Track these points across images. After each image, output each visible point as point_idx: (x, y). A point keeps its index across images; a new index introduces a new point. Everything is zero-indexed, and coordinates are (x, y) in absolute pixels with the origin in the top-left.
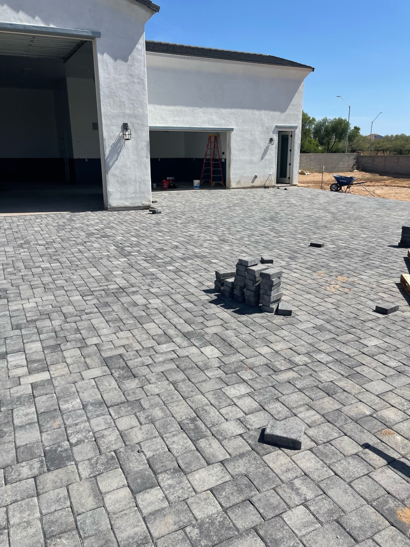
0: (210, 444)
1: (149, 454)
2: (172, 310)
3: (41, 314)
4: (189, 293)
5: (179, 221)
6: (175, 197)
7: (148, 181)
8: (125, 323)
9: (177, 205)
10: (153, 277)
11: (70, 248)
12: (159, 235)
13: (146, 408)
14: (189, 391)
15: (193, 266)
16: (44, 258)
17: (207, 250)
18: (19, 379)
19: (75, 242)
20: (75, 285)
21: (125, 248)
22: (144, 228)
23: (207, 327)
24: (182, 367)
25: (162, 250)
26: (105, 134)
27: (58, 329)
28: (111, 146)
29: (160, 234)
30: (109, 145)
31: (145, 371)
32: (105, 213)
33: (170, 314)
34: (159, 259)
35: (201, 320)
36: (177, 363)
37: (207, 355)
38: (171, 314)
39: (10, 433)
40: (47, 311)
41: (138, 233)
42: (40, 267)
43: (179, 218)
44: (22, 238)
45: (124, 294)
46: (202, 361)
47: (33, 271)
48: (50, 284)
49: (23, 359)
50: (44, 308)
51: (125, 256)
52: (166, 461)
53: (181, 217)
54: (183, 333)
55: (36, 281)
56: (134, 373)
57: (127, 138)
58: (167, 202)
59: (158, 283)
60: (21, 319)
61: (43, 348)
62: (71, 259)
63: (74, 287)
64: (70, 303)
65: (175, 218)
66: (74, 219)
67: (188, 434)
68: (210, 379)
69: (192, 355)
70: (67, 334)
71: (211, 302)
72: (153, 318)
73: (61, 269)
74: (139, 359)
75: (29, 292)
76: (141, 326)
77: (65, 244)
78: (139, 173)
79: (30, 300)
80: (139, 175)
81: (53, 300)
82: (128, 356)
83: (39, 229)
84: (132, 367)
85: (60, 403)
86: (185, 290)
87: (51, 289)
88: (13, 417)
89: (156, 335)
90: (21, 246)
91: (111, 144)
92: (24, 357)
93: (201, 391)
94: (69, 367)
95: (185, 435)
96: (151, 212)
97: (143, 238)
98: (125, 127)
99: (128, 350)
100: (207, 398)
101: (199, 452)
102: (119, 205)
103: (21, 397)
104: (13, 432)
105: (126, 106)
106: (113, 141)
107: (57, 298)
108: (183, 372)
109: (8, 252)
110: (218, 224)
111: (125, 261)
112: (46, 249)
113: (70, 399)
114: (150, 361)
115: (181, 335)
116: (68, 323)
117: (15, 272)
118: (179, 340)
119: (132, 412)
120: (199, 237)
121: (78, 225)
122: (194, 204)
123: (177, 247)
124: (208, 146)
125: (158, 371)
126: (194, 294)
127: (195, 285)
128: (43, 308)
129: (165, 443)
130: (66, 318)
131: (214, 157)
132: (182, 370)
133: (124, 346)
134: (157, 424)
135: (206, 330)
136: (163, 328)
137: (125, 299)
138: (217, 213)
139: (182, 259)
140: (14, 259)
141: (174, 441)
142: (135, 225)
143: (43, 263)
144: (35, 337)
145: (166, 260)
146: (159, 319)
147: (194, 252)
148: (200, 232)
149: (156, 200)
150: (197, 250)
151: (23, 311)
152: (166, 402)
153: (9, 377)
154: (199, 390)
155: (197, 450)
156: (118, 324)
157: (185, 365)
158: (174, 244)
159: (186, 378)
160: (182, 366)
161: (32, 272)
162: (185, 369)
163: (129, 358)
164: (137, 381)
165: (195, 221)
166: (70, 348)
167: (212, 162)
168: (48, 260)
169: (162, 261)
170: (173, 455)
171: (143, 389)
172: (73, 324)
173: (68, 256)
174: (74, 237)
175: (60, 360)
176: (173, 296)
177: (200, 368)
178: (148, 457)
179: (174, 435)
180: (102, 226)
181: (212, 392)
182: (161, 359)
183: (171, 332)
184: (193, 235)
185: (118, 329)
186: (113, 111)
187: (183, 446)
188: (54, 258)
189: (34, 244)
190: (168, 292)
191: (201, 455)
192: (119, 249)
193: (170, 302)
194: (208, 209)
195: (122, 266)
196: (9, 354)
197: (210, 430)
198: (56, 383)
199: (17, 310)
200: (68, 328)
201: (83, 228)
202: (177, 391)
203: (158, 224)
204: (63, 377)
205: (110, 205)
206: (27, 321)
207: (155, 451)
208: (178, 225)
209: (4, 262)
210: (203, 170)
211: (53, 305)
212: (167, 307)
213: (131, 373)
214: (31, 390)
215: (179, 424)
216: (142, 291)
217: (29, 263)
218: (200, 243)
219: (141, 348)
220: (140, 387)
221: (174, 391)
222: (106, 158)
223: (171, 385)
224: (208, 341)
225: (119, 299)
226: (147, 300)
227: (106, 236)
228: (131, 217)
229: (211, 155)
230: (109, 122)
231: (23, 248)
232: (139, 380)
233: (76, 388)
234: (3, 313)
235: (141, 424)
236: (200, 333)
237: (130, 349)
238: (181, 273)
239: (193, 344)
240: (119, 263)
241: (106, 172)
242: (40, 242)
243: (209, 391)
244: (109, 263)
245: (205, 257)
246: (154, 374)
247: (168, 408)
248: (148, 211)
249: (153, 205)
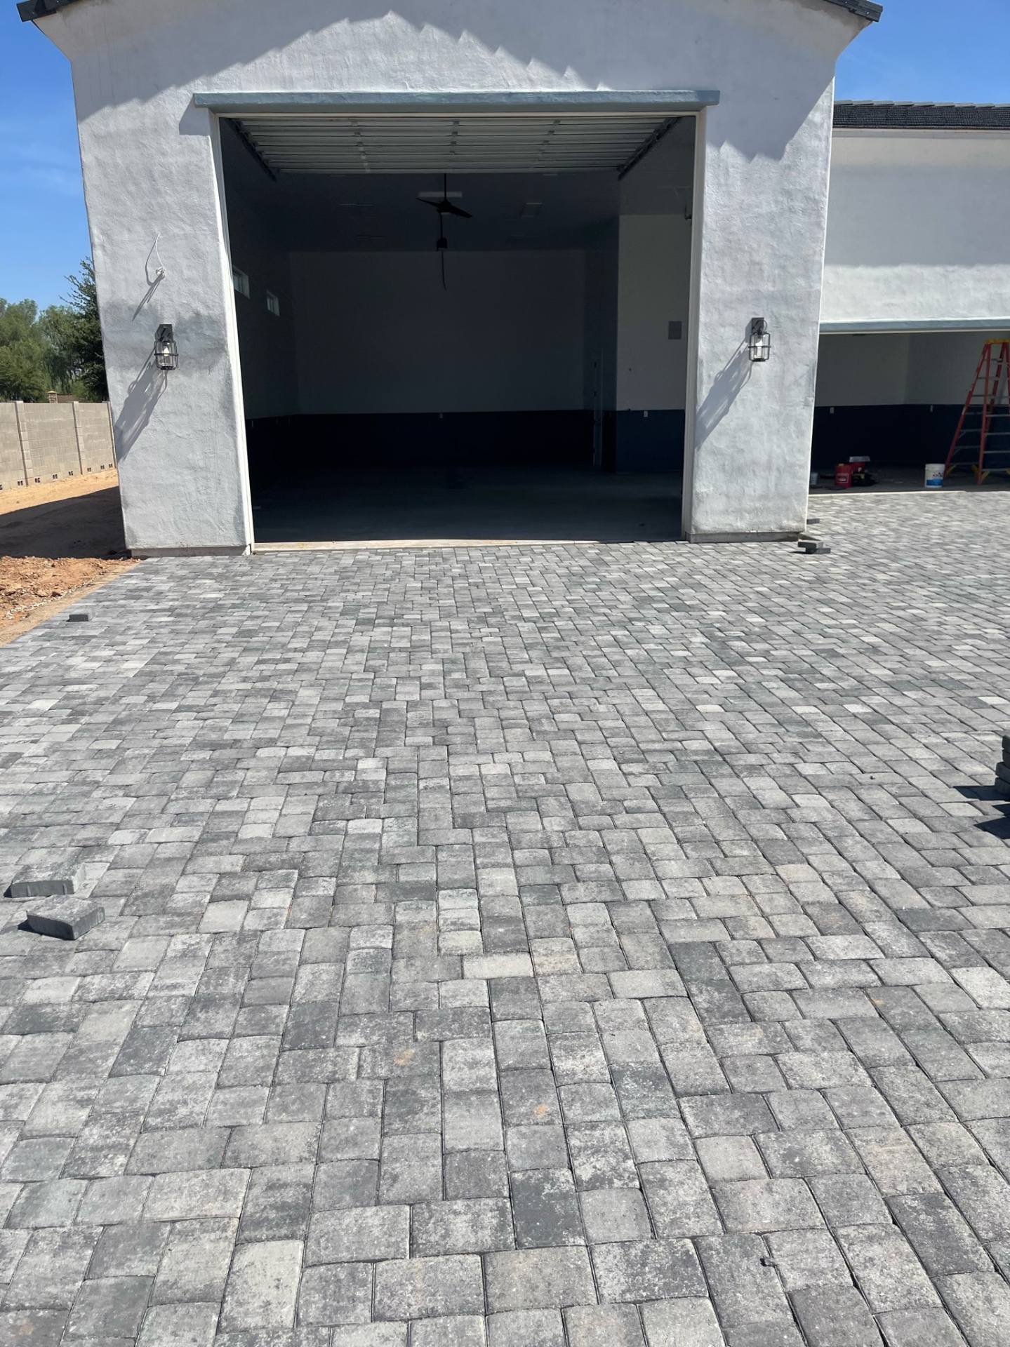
0: (988, 1300)
1: (796, 1280)
2: (862, 836)
3: (518, 797)
4: (913, 790)
5: (880, 576)
6: (870, 509)
7: (801, 466)
8: (727, 852)
9: (875, 532)
10: (806, 730)
11: (594, 633)
12: (824, 614)
13: (786, 1125)
14: (918, 1101)
15: (925, 710)
16: (534, 654)
17: (967, 666)
18: (462, 961)
19: (605, 618)
20: (601, 729)
21: (730, 643)
22: (783, 590)
23: (973, 904)
24: (893, 1017)
25: (833, 656)
26: (703, 348)
27: (556, 841)
28: (716, 379)
29: (826, 610)
30: (709, 376)
31: (781, 1006)
32: (683, 548)
33: (854, 846)
34: (822, 681)
35: (952, 878)
36: (879, 1002)
37: (975, 996)
38: (859, 846)
39: (433, 1105)
40: (533, 790)
41: (766, 604)
42: (522, 674)
43: (882, 568)
44: (490, 599)
45: (726, 770)
46: (958, 1013)
47: (507, 684)
48: (544, 721)
49: (471, 907)
50: (527, 782)
51: (730, 665)
52: (846, 1318)
53: (885, 565)
54: (895, 912)
55: (512, 711)
56: (750, 1007)
57: (759, 355)
58: (848, 522)
59: (820, 749)
60: (475, 803)
61: (519, 887)
62: (594, 660)
63: (598, 736)
64: (589, 776)
65: (869, 566)
66: (607, 558)
67: (916, 1245)
68: (987, 1076)
69: (924, 987)
70: (579, 859)
71: (985, 827)
72: (805, 851)
73: (569, 684)
74: (766, 968)
75: (495, 737)
76: (771, 870)
77: (582, 622)
78: (779, 446)
79: (497, 757)
80: (779, 451)
81: (548, 762)
82: (734, 951)
83: (526, 580)
84: (746, 987)
85: (555, 1052)
86: (898, 779)
87: (545, 732)
88: (441, 1063)
89: (813, 904)
90: (484, 620)
91: (714, 374)
92: (476, 905)
93: (957, 1109)
94: (581, 952)
95: (906, 1248)
96: (804, 550)
97: (781, 619)
98: (757, 328)
99: (737, 935)
100: (977, 1140)
101: (953, 1317)
102: (721, 527)
103: (462, 1013)
104: (439, 1106)
105: (766, 274)
106: (721, 366)
107: (558, 759)
108: (898, 1035)
109: (457, 631)
110: (1000, 590)
111: (729, 678)
112: (540, 630)
113: (579, 1047)
114: (799, 982)
115: (888, 915)
116: (580, 828)
117: (468, 682)
118: (882, 930)
119: (744, 1126)
120: (940, 624)
121: (615, 575)
122: (925, 531)
123: (875, 649)
124: (979, 370)
125: (820, 1015)
126: (929, 793)
127: (930, 768)
128: (524, 780)
129: (844, 1255)
130: (576, 816)
131: (993, 401)
132: (893, 1029)
133: (723, 920)
134: (820, 1185)
135: (970, 912)
136: (835, 884)
137: (725, 785)
138: (998, 559)
139: (889, 685)
140: (467, 649)
141: (871, 1259)
142: (759, 581)
143: (530, 666)
144: (502, 856)
145: (845, 684)
146: (822, 855)
147: (926, 668)
148: (945, 612)
149: (817, 516)
150: (934, 663)
151: (479, 781)
152: (845, 1121)
153: (439, 950)
154: (952, 1108)
155: (946, 1306)
156: (710, 854)
157: (903, 1014)
158: (866, 639)
159: (908, 1056)
160: (895, 1013)
161: (505, 687)
162: (906, 1028)
163: (737, 959)
164: (758, 1032)
165: (928, 579)
166: (585, 900)
167: (986, 415)
168: (541, 659)
169: (831, 686)
170: (869, 1303)
171: (776, 1061)
172: (594, 835)
173: (590, 653)
174: (606, 606)
175: (558, 929)
176: (864, 794)
177: (951, 1034)
178: (790, 1286)
179: (870, 1239)
180: (673, 580)
181: (994, 1122)
182: (829, 980)
183: (860, 901)
184: (923, 619)
185: (709, 867)
186: (728, 289)
187: (899, 1281)
188: (555, 654)
189: (513, 617)
190: (848, 778)
191: (959, 1328)
192: (714, 644)
193: (854, 809)
194: (966, 545)
195: (722, 690)
196: (444, 889)
197: (986, 1249)
198: (546, 992)
199: (467, 778)
200: (582, 843)
201: (627, 583)
202: (881, 1093)
203: (820, 581)
204: (564, 978)
205: (696, 529)
206: (488, 810)
207: (813, 1273)
208: (876, 586)
209: (446, 656)
210: (956, 437)
211: (548, 776)
212: (845, 823)
213: (741, 1006)
214: (487, 999)
215: (887, 1203)
216: (774, 766)
217: (500, 664)
218: (944, 643)
219: (773, 936)
220: (767, 1055)
221: (870, 1092)
222: (698, 408)
223: (861, 1070)
224: (978, 952)
225: (713, 781)
226: (789, 795)
227: (681, 607)
228: (748, 560)
229: (985, 395)
230: (716, 317)
231: (489, 626)
232: (765, 1031)
233: (595, 1017)
234: (436, 781)
235: (770, 1173)
236: (950, 920)
237: (742, 933)
238: (888, 727)
239: (929, 951)
240: (715, 681)
241: (697, 444)
242: (527, 613)
243: (983, 1118)
244: (689, 681)
245: (961, 685)
246: (807, 1022)
247: (852, 1142)
248: (794, 545)
249: (808, 530)
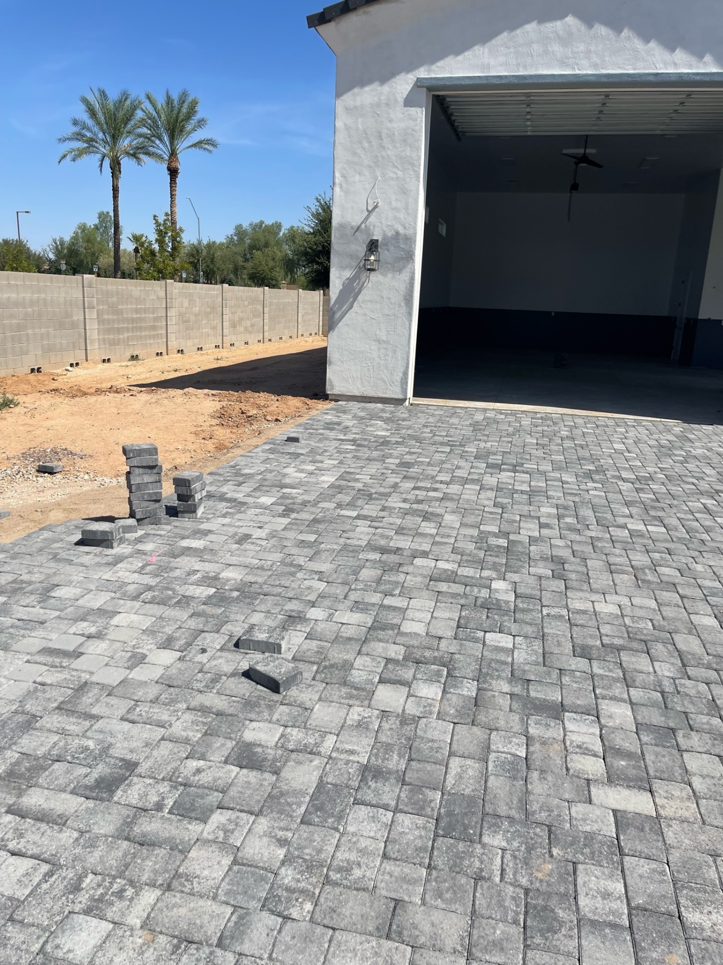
3: (629, 637)
11: (685, 499)
16: (633, 510)
18: (588, 785)
19: (694, 487)
20: (700, 587)
27: (668, 687)
39: (571, 929)
40: (643, 634)
42: (624, 526)
44: (593, 459)
47: (612, 533)
48: (647, 571)
49: (594, 734)
50: (636, 625)
55: (618, 559)
60: (591, 636)
61: (637, 724)
62: (689, 523)
63: (698, 593)
64: (693, 629)
66: (690, 436)
70: (691, 709)
73: (666, 541)
75: (602, 579)
77: (674, 488)
79: (608, 597)
81: (654, 610)
83: (622, 447)
85: (682, 901)
87: (649, 582)
88: (575, 885)
90: (589, 475)
92: (598, 733)
94: (700, 802)
103: (592, 839)
104: (576, 931)
107: (663, 609)
109: (567, 483)
112: (637, 490)
113: (705, 902)
116: (689, 678)
117: (579, 526)
121: (699, 451)
128: (633, 622)
130: (684, 665)
140: (577, 499)
143: (632, 520)
144: (618, 690)
151: (594, 617)
153: (567, 769)
161: (611, 536)
166: (699, 750)
168: (640, 516)
172: (703, 687)
173: (683, 516)
174: (693, 477)
175: (676, 774)
188: (652, 513)
189: (613, 477)
196: (569, 712)
198: (670, 835)
199: (584, 612)
200: (692, 692)
204: (685, 825)
206: (603, 645)
209: (559, 502)
211: (655, 622)
214: (614, 830)
217: (605, 516)
231: (593, 481)
234: (556, 610)
242: (625, 475)
